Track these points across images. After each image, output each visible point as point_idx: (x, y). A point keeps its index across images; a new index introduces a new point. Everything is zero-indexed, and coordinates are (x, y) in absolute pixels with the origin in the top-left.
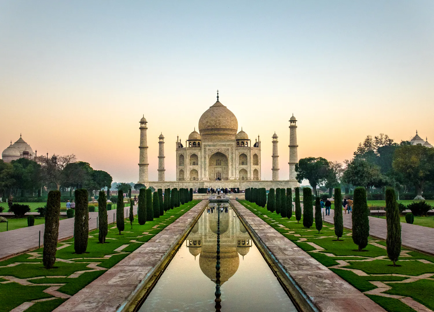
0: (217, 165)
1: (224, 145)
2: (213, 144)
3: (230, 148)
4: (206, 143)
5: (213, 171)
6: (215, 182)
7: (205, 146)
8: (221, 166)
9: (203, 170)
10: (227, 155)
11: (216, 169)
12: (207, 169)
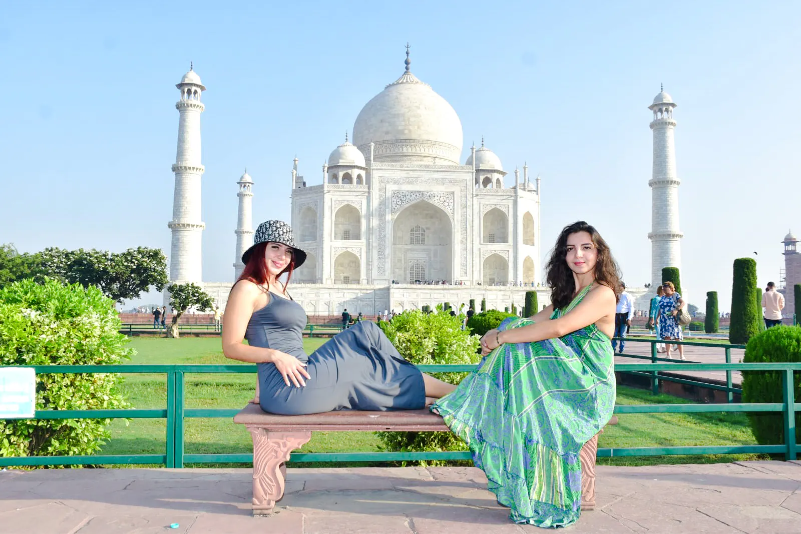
0: (412, 243)
1: (442, 182)
2: (406, 175)
3: (456, 189)
4: (387, 174)
5: (401, 260)
6: (429, 289)
7: (382, 181)
8: (422, 247)
9: (375, 253)
10: (448, 211)
11: (410, 255)
12: (388, 251)
